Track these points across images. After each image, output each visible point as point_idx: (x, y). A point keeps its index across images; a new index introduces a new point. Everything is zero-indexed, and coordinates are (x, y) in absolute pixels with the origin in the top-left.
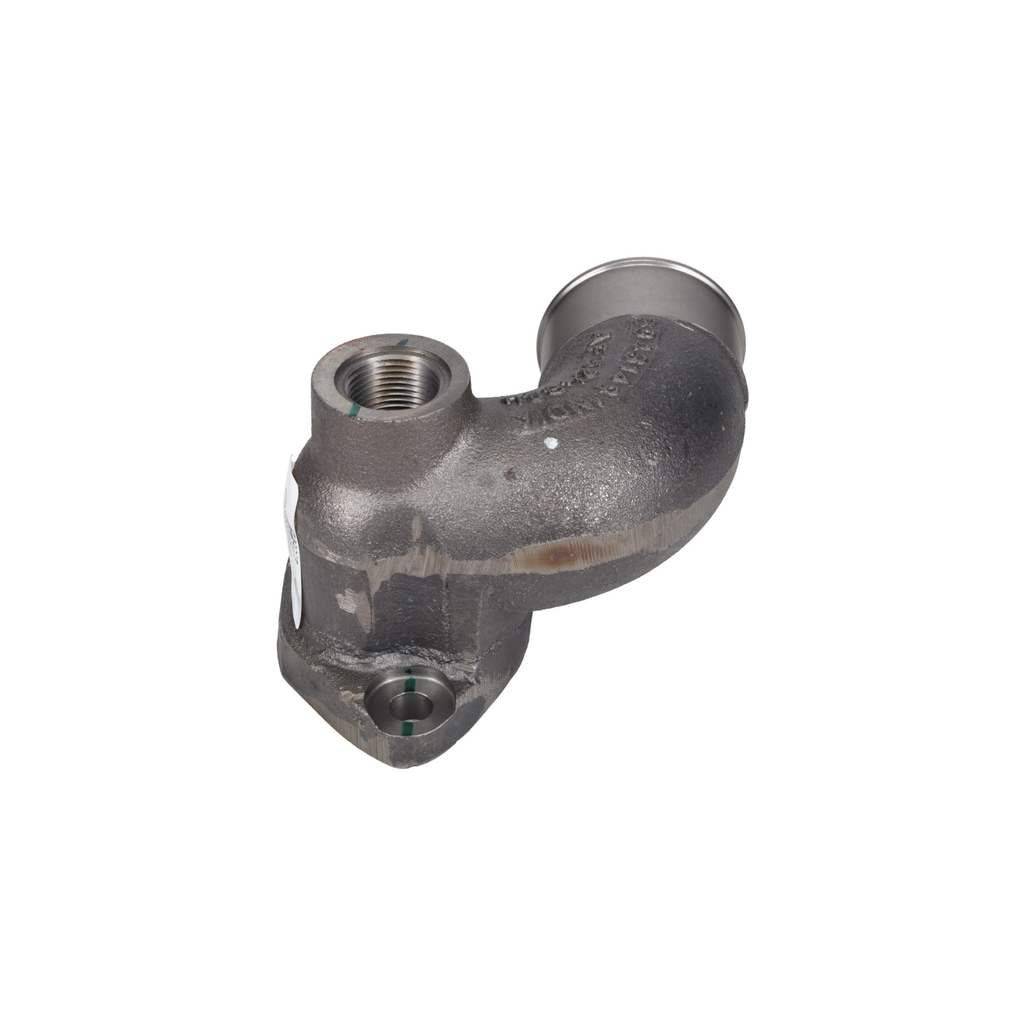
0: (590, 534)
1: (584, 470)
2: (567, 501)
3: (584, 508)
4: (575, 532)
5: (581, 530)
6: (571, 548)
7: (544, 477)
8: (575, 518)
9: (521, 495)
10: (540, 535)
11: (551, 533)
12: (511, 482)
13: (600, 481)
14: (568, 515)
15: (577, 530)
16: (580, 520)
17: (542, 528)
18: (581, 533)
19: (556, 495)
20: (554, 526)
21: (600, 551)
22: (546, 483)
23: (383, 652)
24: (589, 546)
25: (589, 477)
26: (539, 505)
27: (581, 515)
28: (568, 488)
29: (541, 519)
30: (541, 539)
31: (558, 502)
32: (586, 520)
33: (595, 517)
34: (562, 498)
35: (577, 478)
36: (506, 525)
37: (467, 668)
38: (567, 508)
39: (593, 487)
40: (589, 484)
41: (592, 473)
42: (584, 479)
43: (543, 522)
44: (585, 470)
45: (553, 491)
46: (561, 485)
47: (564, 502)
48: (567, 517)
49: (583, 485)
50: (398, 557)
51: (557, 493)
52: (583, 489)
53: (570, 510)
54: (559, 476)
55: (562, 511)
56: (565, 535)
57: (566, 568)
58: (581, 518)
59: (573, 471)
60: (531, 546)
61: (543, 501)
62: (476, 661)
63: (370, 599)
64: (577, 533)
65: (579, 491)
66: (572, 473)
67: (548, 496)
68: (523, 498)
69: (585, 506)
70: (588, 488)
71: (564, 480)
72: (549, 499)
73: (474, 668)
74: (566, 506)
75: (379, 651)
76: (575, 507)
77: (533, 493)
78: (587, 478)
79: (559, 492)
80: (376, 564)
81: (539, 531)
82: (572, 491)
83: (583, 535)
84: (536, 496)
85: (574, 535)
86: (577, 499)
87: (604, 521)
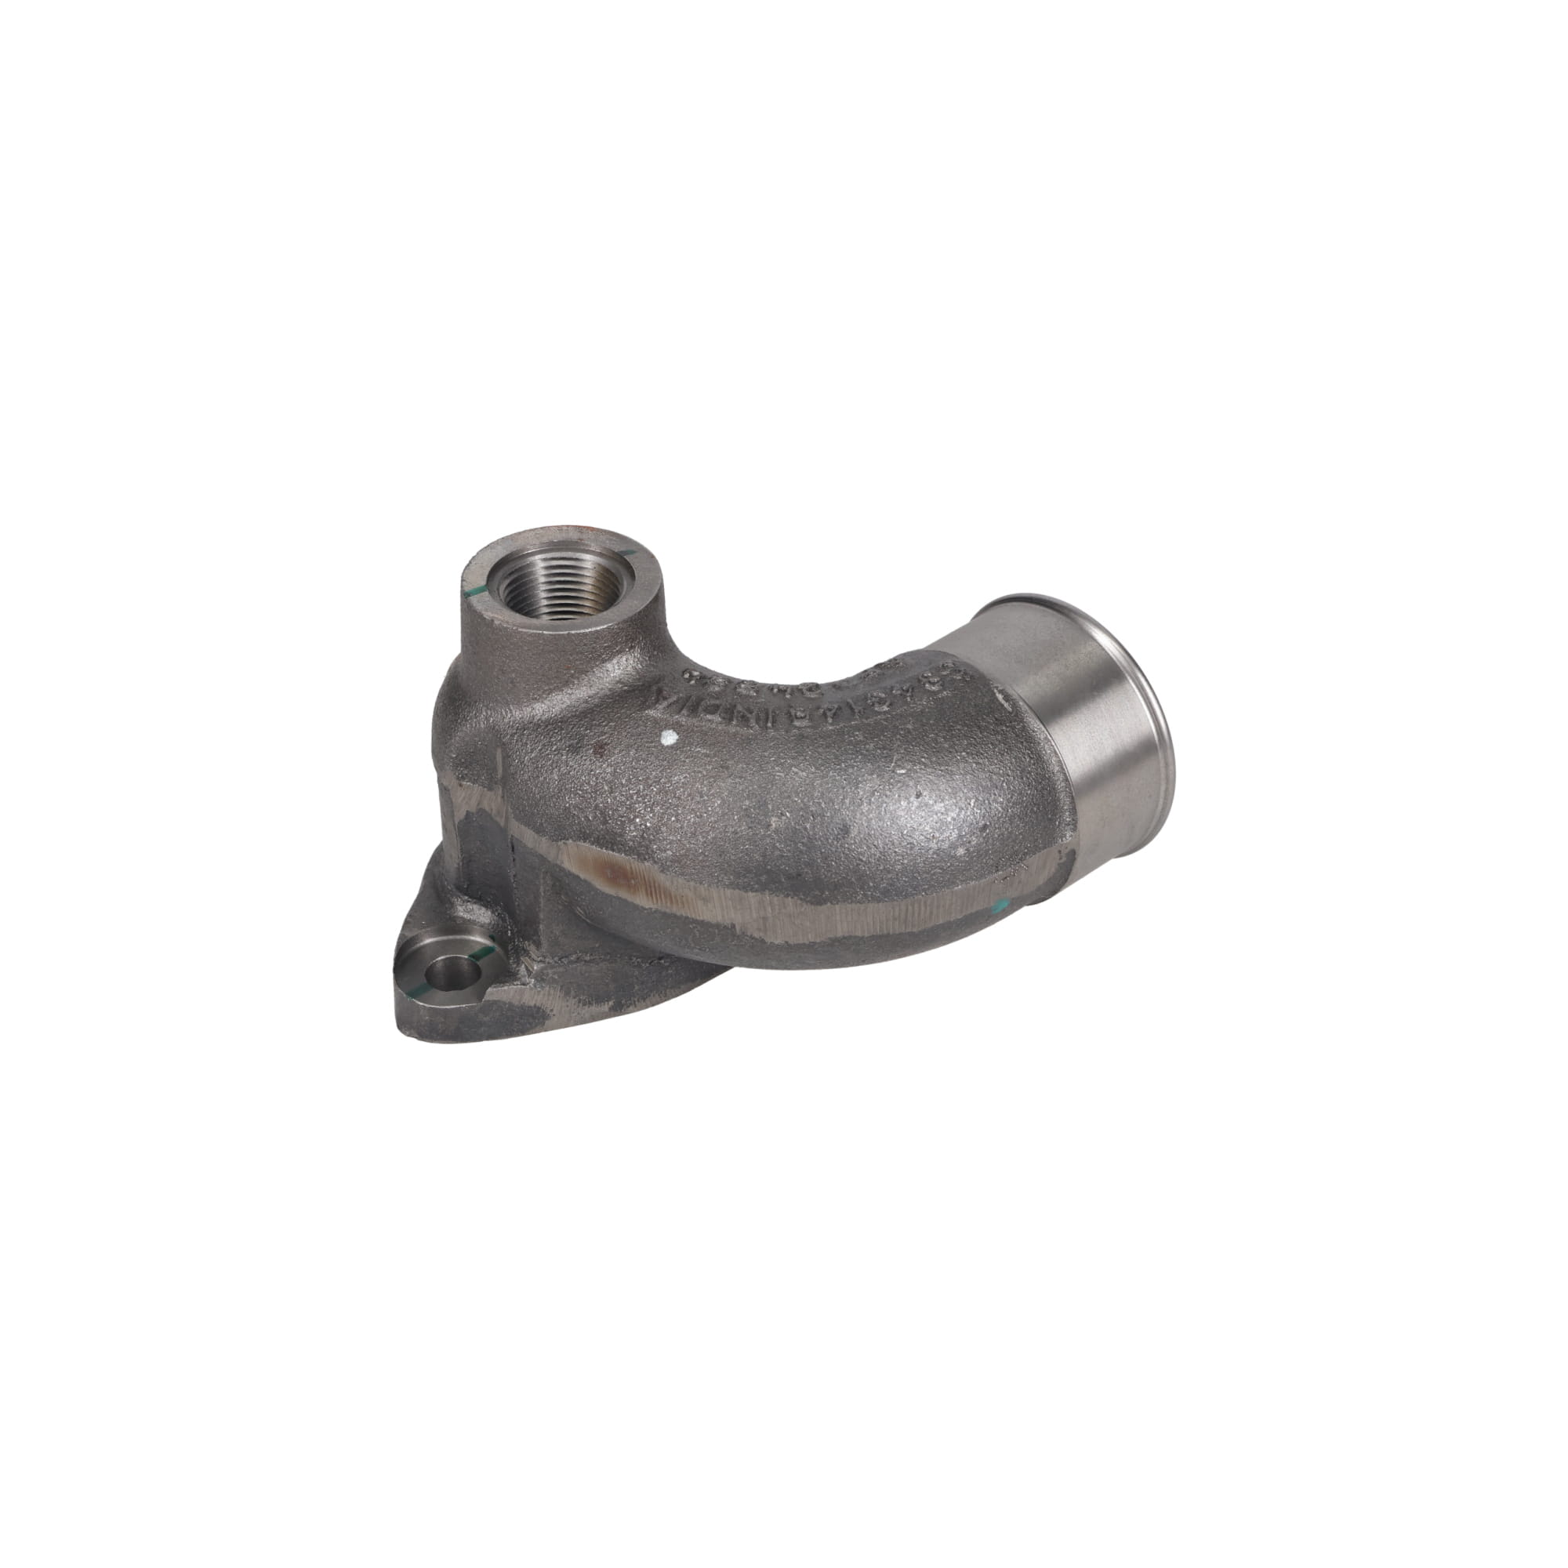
0: (656, 866)
1: (681, 787)
2: (642, 812)
3: (658, 831)
4: (639, 855)
5: (647, 857)
6: (632, 873)
7: (632, 771)
8: (642, 836)
9: (597, 779)
10: (599, 836)
11: (610, 840)
12: (595, 757)
13: (693, 810)
14: (636, 830)
15: (643, 854)
16: (647, 843)
17: (602, 829)
18: (645, 859)
19: (633, 799)
20: (616, 833)
21: (669, 896)
22: (630, 779)
23: (475, 900)
24: (654, 883)
25: (682, 797)
26: (609, 800)
27: (652, 837)
28: (651, 798)
29: (605, 818)
30: (598, 842)
31: (631, 808)
32: (655, 847)
33: (668, 850)
34: (637, 805)
35: (666, 792)
36: (567, 805)
37: (529, 964)
38: (638, 820)
39: (680, 812)
40: (677, 806)
41: (689, 795)
42: (675, 797)
43: (605, 822)
44: (683, 787)
45: (631, 792)
46: (644, 790)
47: (637, 810)
48: (634, 831)
49: (670, 803)
50: (485, 789)
51: (635, 797)
52: (668, 808)
53: (641, 825)
54: (648, 778)
55: (632, 821)
56: (625, 852)
57: (624, 894)
58: (650, 841)
59: (669, 781)
60: (585, 844)
61: (615, 798)
62: (541, 961)
63: (454, 825)
64: (642, 857)
65: (661, 808)
66: (665, 783)
67: (623, 795)
68: (597, 783)
69: (660, 830)
70: (674, 810)
71: (651, 786)
72: (623, 799)
73: (535, 968)
74: (638, 817)
75: (470, 897)
76: (648, 825)
77: (610, 783)
78: (679, 798)
79: (638, 797)
80: (461, 785)
81: (599, 832)
82: (653, 803)
83: (646, 864)
84: (611, 788)
85: (636, 857)
86: (654, 815)
87: (676, 860)
